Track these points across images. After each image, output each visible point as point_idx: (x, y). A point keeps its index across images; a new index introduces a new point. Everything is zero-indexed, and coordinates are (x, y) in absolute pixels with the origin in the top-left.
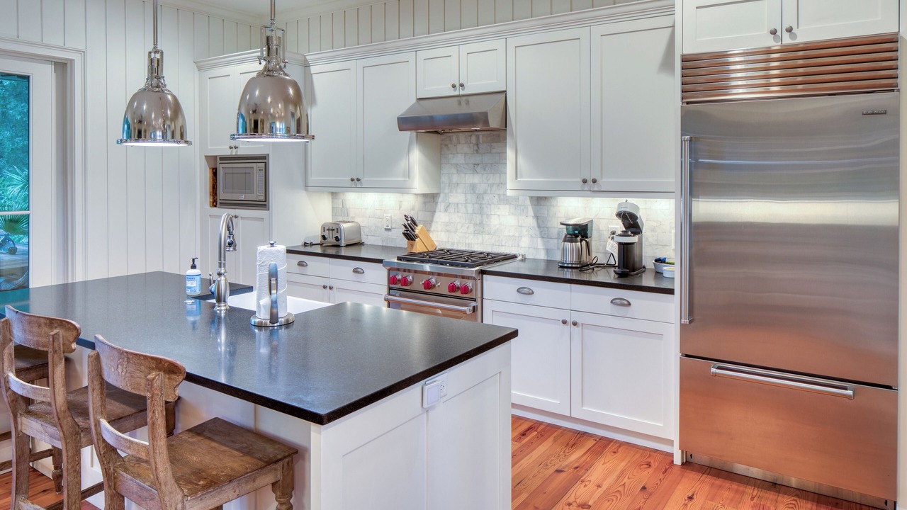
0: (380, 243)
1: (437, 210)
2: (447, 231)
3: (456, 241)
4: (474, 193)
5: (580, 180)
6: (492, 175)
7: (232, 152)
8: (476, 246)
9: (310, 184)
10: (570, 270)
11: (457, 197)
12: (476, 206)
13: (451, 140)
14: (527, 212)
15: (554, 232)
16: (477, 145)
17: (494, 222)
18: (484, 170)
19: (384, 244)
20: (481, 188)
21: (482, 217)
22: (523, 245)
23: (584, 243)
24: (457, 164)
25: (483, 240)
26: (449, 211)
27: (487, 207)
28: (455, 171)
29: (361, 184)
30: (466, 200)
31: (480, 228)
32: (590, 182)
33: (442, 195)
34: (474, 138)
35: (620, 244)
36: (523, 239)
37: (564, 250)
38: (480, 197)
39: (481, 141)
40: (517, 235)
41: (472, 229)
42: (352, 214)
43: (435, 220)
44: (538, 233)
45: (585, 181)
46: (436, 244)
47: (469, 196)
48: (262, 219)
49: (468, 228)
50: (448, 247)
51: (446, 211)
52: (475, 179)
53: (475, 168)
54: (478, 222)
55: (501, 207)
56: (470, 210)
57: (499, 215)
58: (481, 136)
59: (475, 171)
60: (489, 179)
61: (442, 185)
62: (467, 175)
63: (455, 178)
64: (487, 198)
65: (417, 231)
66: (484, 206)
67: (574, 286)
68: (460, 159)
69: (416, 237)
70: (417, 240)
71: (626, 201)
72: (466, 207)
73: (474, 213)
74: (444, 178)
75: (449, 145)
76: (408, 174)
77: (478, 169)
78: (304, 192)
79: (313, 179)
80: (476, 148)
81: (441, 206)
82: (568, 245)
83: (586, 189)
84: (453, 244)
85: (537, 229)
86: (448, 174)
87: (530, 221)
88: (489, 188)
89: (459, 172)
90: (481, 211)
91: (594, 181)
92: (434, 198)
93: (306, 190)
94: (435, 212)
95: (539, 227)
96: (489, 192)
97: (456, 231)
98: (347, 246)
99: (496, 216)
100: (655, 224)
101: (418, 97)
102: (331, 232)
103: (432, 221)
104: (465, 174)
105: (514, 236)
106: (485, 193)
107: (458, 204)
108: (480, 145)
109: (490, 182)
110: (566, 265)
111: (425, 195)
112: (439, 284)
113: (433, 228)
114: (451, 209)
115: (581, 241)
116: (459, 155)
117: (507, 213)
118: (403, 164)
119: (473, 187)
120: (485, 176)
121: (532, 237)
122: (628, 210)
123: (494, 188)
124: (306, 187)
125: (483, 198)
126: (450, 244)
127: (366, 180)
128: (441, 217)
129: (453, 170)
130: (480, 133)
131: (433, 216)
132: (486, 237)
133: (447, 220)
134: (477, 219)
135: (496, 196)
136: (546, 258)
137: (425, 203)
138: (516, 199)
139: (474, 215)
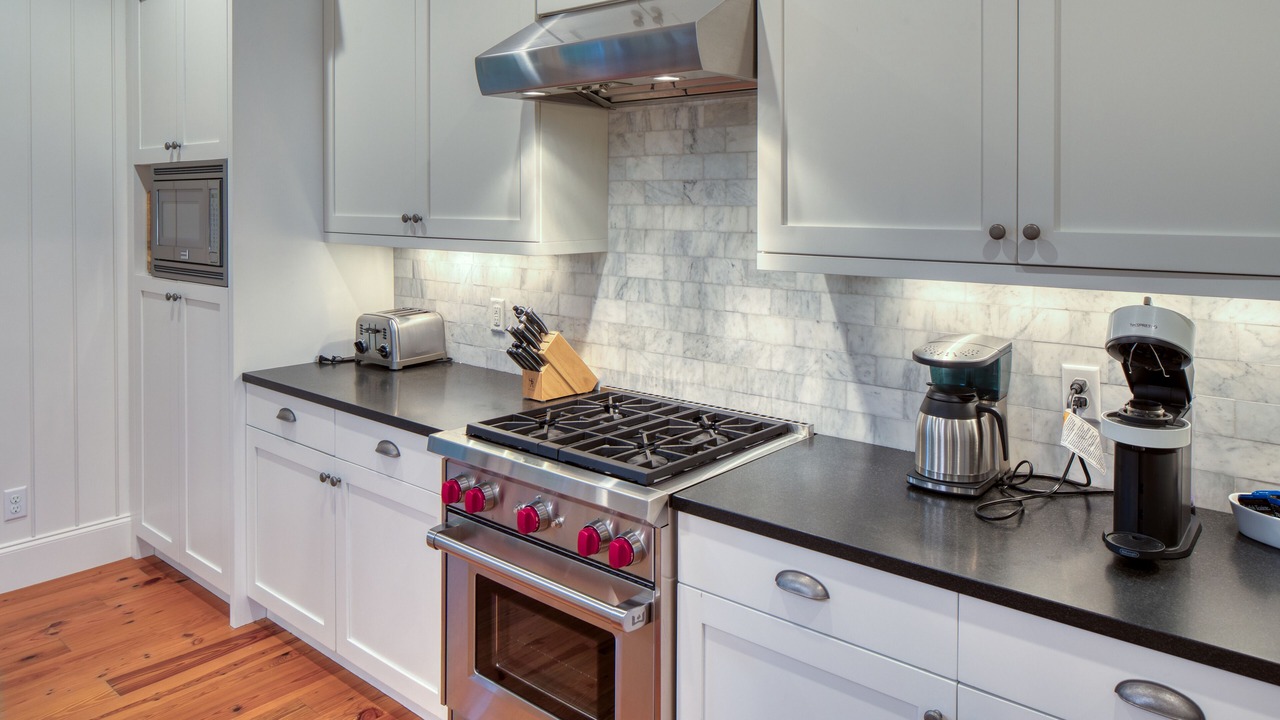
0: (482, 363)
1: (600, 294)
2: (623, 345)
3: (641, 372)
4: (685, 254)
5: (978, 228)
6: (727, 210)
7: (172, 156)
8: (688, 389)
9: (332, 226)
10: (943, 503)
11: (645, 264)
12: (690, 288)
13: (630, 123)
14: (819, 311)
15: (895, 369)
16: (693, 132)
17: (734, 330)
18: (709, 195)
19: (491, 366)
20: (701, 244)
21: (702, 316)
22: (806, 396)
23: (985, 419)
24: (645, 182)
25: (705, 376)
26: (626, 297)
27: (715, 292)
28: (641, 200)
29: (424, 229)
30: (665, 272)
31: (699, 344)
32: (1016, 236)
33: (610, 258)
34: (684, 115)
35: (1122, 449)
36: (808, 381)
37: (923, 436)
38: (698, 265)
39: (701, 122)
40: (790, 369)
41: (678, 347)
42: (430, 294)
43: (596, 315)
44: (847, 368)
45: (998, 234)
46: (598, 375)
47: (672, 262)
48: (215, 306)
49: (670, 341)
50: (624, 385)
51: (619, 296)
52: (687, 219)
53: (685, 192)
54: (694, 328)
55: (752, 292)
56: (675, 299)
57: (744, 315)
58: (701, 111)
59: (686, 200)
60: (721, 220)
61: (611, 233)
62: (668, 210)
63: (640, 217)
64: (715, 267)
65: (544, 348)
66: (709, 289)
67: (969, 603)
68: (651, 169)
69: (540, 361)
70: (543, 369)
71: (1147, 302)
72: (665, 289)
73: (683, 305)
74: (616, 217)
75: (628, 136)
76: (517, 206)
77: (696, 193)
78: (322, 244)
79: (339, 216)
80: (689, 140)
81: (609, 284)
82: (939, 425)
83: (1002, 257)
84: (635, 378)
85: (845, 357)
86: (626, 205)
87: (828, 336)
88: (721, 244)
89: (648, 202)
90: (700, 300)
91: (1032, 234)
92: (592, 264)
93: (325, 240)
94: (595, 297)
95: (851, 351)
96: (720, 252)
97: (642, 348)
98: (407, 368)
99: (738, 317)
100: (1225, 370)
101: (541, 11)
102: (372, 335)
103: (588, 320)
104: (664, 206)
105: (782, 371)
106: (711, 255)
107: (646, 280)
108: (699, 134)
109: (723, 227)
110: (930, 486)
111: (574, 258)
112: (561, 519)
113: (591, 336)
114: (632, 294)
115: (979, 412)
116: (650, 159)
117: (765, 311)
118: (507, 181)
119: (682, 239)
120: (711, 211)
121: (831, 377)
122: (1153, 333)
123: (734, 243)
124: (325, 233)
125: (706, 270)
126: (628, 377)
127: (435, 220)
128: (609, 311)
129: (636, 197)
130: (697, 102)
131: (590, 308)
132: (713, 369)
133: (622, 320)
134: (692, 319)
135: (739, 265)
136: (869, 440)
137: (573, 274)
138: (790, 275)
139: (685, 310)
